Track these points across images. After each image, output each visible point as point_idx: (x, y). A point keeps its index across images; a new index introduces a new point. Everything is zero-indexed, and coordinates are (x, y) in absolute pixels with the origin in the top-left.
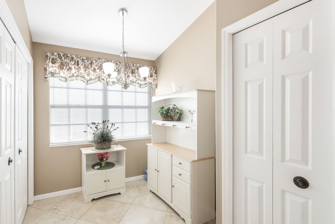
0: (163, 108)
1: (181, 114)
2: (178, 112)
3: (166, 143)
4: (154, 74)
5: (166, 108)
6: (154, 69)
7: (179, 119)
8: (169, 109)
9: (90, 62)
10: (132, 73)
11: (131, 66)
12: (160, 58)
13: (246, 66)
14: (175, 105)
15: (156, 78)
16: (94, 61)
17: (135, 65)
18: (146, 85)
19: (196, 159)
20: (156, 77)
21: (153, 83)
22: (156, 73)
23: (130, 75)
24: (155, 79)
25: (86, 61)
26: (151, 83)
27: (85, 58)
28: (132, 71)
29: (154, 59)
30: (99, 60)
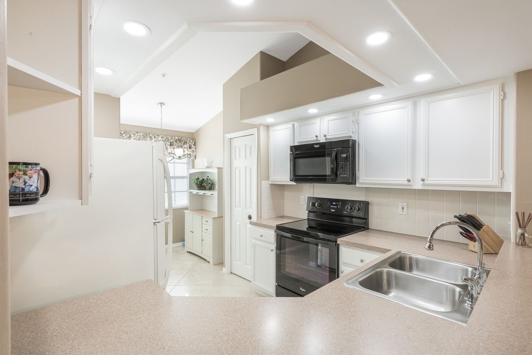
0: (198, 179)
1: (212, 184)
2: (210, 183)
3: (203, 210)
4: (193, 146)
5: (200, 179)
6: (193, 141)
7: (210, 189)
8: (203, 180)
9: (128, 136)
10: (171, 145)
11: (170, 138)
12: (198, 131)
13: (235, 158)
14: (208, 177)
15: (195, 150)
16: (132, 135)
17: (173, 138)
18: (184, 157)
19: (217, 216)
20: (195, 148)
21: (192, 154)
22: (195, 145)
23: (168, 147)
24: (193, 151)
25: (124, 135)
26: (190, 154)
27: (123, 132)
28: (171, 143)
29: (193, 132)
30: (137, 134)
